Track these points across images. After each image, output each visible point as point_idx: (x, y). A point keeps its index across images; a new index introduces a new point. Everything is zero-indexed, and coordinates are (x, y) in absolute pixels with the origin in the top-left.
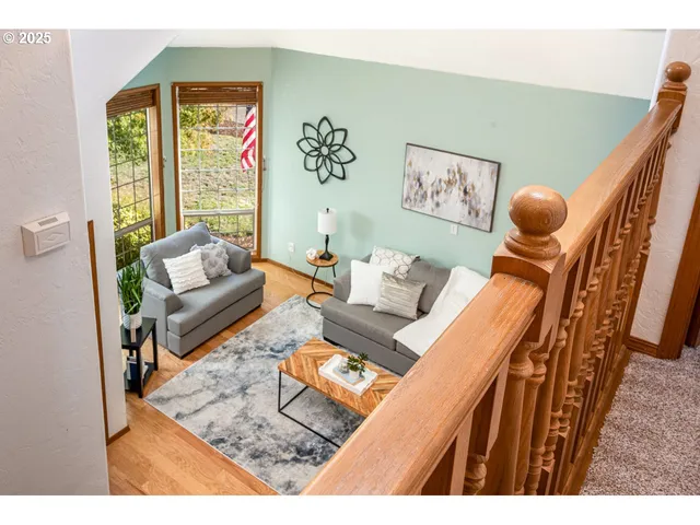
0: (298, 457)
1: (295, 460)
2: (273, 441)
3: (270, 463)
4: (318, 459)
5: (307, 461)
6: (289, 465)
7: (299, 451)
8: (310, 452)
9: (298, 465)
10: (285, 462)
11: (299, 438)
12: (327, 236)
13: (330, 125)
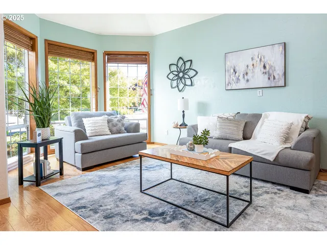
0: (149, 217)
1: (146, 219)
2: (129, 207)
3: (120, 222)
4: (168, 219)
5: (157, 220)
6: (138, 223)
7: (151, 214)
8: (162, 214)
9: (147, 223)
10: (137, 220)
11: (154, 206)
12: (183, 112)
13: (183, 60)
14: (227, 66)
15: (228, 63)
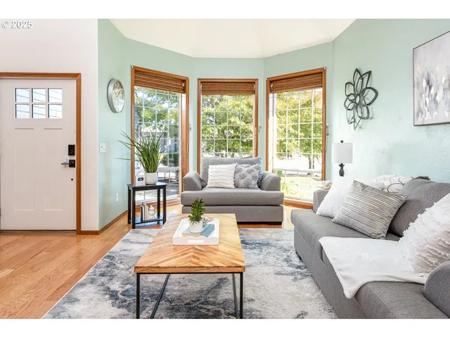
12: (342, 165)
13: (360, 74)
14: (416, 73)
15: (418, 69)
